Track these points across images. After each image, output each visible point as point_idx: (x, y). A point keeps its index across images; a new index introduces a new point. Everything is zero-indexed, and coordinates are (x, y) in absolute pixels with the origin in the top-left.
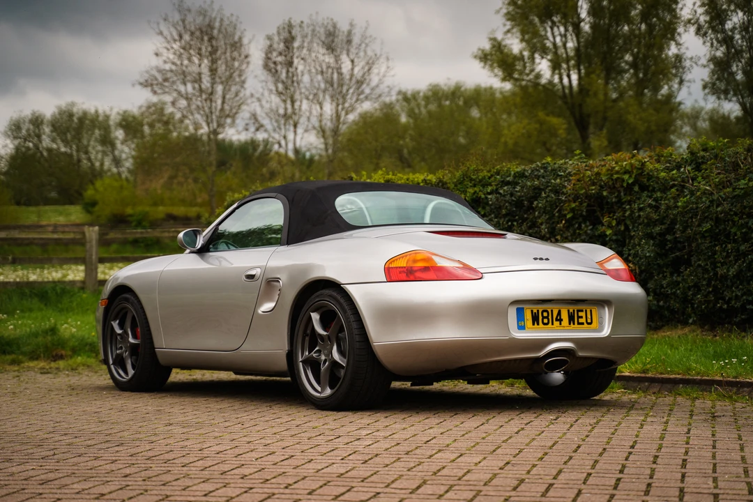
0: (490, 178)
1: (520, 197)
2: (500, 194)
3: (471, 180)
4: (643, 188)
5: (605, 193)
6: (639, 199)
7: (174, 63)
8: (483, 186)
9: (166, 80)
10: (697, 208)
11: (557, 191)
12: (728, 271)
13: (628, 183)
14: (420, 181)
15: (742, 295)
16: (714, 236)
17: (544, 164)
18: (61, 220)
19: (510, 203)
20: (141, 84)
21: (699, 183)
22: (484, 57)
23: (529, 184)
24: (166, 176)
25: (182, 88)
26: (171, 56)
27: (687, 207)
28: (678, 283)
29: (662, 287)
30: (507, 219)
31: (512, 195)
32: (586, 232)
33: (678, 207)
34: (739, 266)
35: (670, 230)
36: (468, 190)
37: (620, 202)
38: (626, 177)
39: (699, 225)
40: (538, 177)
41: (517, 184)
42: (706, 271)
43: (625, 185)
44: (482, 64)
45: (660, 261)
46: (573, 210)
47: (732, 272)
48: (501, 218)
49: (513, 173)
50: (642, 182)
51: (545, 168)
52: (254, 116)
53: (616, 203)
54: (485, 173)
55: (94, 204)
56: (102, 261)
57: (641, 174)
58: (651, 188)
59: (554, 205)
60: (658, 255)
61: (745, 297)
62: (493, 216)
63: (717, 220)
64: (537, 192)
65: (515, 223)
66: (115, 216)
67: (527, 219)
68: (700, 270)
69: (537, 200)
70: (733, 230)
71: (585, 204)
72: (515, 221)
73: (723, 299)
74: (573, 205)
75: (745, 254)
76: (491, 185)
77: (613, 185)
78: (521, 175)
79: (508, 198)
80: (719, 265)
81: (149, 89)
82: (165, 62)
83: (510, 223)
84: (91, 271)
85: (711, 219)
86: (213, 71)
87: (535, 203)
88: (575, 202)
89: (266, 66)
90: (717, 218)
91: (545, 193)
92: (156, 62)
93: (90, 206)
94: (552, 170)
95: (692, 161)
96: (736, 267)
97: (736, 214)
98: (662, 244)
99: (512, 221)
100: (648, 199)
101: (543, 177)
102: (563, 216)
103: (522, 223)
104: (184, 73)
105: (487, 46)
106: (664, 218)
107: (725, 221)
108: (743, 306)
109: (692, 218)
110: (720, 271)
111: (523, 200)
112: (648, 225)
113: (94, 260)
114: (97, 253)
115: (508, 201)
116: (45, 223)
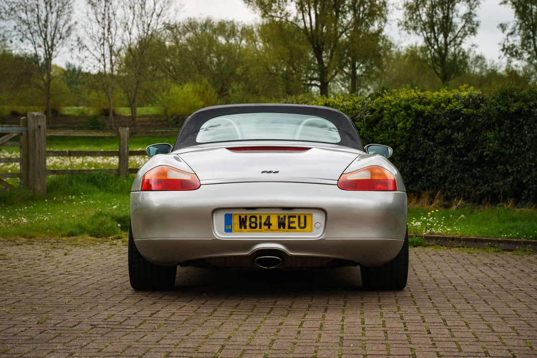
24: (14, 83)
84: (123, 161)
113: (126, 154)
114: (128, 148)
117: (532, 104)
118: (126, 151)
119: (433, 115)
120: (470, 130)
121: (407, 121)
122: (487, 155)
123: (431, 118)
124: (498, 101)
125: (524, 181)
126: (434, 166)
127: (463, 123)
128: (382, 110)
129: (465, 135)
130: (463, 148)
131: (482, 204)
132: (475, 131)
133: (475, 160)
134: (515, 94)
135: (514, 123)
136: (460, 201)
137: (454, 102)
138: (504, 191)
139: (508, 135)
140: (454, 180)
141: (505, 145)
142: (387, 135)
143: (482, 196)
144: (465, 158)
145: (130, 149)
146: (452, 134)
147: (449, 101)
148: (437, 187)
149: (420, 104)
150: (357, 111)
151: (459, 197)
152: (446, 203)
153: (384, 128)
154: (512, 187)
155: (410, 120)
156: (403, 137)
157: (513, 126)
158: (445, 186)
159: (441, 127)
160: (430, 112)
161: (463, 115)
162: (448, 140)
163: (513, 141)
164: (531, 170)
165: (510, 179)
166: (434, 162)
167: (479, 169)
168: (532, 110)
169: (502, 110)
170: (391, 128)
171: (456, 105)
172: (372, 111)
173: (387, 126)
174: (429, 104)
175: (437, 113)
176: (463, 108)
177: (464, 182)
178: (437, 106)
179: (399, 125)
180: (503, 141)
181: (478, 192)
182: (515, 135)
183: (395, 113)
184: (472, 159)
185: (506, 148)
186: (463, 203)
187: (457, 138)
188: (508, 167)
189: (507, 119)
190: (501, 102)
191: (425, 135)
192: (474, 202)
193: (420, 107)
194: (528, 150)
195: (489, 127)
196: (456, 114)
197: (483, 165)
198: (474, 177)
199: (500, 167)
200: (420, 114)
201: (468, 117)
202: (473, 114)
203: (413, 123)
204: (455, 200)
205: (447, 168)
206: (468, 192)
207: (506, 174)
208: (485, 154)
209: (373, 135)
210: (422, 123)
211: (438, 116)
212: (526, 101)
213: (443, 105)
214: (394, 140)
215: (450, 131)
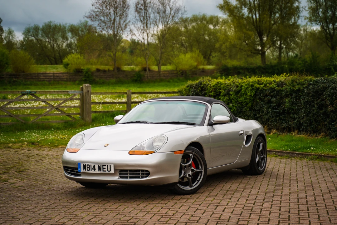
1: (317, 90)
3: (296, 82)
7: (99, 9)
9: (97, 15)
14: (272, 81)
18: (54, 71)
20: (90, 17)
22: (221, 7)
24: (97, 54)
25: (102, 18)
26: (98, 6)
30: (312, 98)
31: (313, 89)
40: (324, 83)
41: (315, 85)
44: (221, 10)
48: (309, 97)
55: (68, 65)
62: (306, 96)
64: (324, 89)
65: (315, 99)
66: (76, 69)
67: (320, 98)
69: (325, 92)
76: (305, 85)
78: (317, 82)
81: (90, 19)
82: (96, 8)
83: (313, 99)
91: (329, 89)
92: (93, 8)
93: (66, 65)
94: (330, 81)
99: (314, 98)
101: (327, 83)
103: (318, 99)
104: (103, 12)
113: (130, 103)
115: (312, 91)
116: (48, 72)
117: (304, 86)
118: (130, 102)
119: (264, 90)
120: (279, 97)
121: (252, 92)
122: (286, 110)
123: (262, 91)
124: (290, 84)
125: (301, 122)
126: (264, 113)
127: (276, 94)
128: (242, 86)
129: (277, 99)
130: (276, 105)
131: (283, 132)
132: (281, 98)
133: (281, 111)
134: (298, 82)
135: (297, 95)
136: (275, 130)
137: (273, 83)
138: (293, 127)
139: (295, 100)
140: (272, 121)
141: (293, 105)
142: (243, 98)
143: (284, 128)
144: (277, 111)
145: (132, 101)
146: (271, 98)
147: (271, 83)
148: (265, 124)
149: (258, 84)
150: (231, 86)
151: (274, 128)
152: (269, 131)
153: (242, 95)
154: (296, 125)
155: (254, 92)
156: (250, 99)
157: (297, 96)
158: (269, 123)
159: (267, 96)
160: (262, 88)
161: (276, 90)
162: (270, 102)
163: (297, 104)
164: (304, 117)
165: (296, 121)
166: (264, 112)
167: (283, 116)
168: (304, 89)
169: (291, 88)
170: (245, 95)
171: (274, 85)
172: (237, 86)
173: (243, 94)
174: (262, 84)
175: (266, 89)
176: (277, 87)
177: (276, 121)
178: (265, 85)
179: (248, 94)
180: (293, 103)
181: (282, 127)
182: (298, 101)
183: (247, 88)
184: (280, 111)
185: (294, 107)
186: (276, 131)
187: (273, 101)
188: (295, 115)
189: (294, 93)
190: (291, 85)
191: (260, 99)
192: (281, 131)
193: (257, 86)
194: (303, 108)
195: (287, 96)
196: (272, 89)
197: (285, 114)
198: (280, 119)
199: (292, 115)
200: (258, 89)
201: (278, 91)
202: (281, 90)
203: (255, 93)
204: (273, 130)
205: (269, 115)
206: (278, 126)
207: (294, 119)
208: (285, 109)
209: (237, 98)
210: (259, 93)
211: (266, 90)
212: (303, 85)
213: (268, 85)
214: (246, 101)
215: (270, 97)
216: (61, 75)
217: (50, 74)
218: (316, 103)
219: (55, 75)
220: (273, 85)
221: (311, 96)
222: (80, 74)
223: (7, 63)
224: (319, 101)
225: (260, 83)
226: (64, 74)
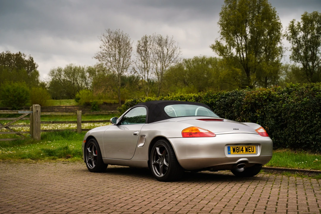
0: (217, 96)
1: (227, 102)
2: (221, 101)
3: (210, 96)
4: (270, 100)
5: (257, 102)
6: (269, 104)
7: (106, 50)
8: (215, 99)
9: (104, 56)
10: (289, 108)
11: (240, 101)
12: (300, 130)
13: (265, 99)
14: (192, 96)
15: (305, 138)
16: (295, 117)
17: (236, 91)
18: (68, 104)
19: (224, 105)
20: (95, 58)
21: (290, 99)
22: (213, 47)
23: (230, 98)
24: (103, 89)
25: (109, 59)
26: (105, 48)
27: (286, 107)
28: (283, 134)
29: (277, 135)
31: (224, 102)
32: (250, 115)
33: (282, 107)
34: (304, 128)
35: (280, 115)
36: (209, 100)
37: (262, 105)
38: (264, 96)
39: (290, 114)
40: (234, 96)
41: (226, 98)
42: (293, 130)
43: (264, 99)
44: (213, 50)
45: (276, 126)
46: (246, 108)
47: (302, 130)
48: (221, 110)
49: (225, 94)
50: (270, 98)
51: (236, 93)
52: (134, 68)
53: (261, 105)
54: (215, 94)
55: (79, 99)
56: (83, 122)
57: (269, 96)
58: (273, 100)
59: (239, 105)
60: (276, 124)
61: (306, 139)
63: (296, 112)
64: (233, 101)
65: (226, 112)
66: (86, 103)
67: (230, 110)
68: (290, 129)
70: (302, 116)
71: (250, 106)
72: (226, 111)
73: (298, 139)
74: (246, 106)
75: (306, 124)
76: (217, 98)
77: (260, 99)
78: (228, 95)
79: (223, 103)
80: (297, 127)
81: (98, 59)
82: (103, 50)
84: (79, 125)
85: (294, 112)
86: (120, 53)
87: (233, 105)
88: (246, 105)
89: (138, 51)
90: (296, 111)
91: (236, 101)
92: (100, 50)
93: (78, 100)
94: (239, 93)
95: (287, 91)
96: (303, 128)
97: (303, 110)
98: (277, 120)
99: (225, 111)
100: (272, 104)
101: (235, 96)
102: (242, 110)
104: (110, 53)
105: (215, 44)
106: (278, 111)
107: (299, 112)
108: (305, 142)
109: (287, 111)
110: (297, 130)
111: (228, 104)
112: (272, 113)
114: (81, 120)
115: (223, 104)
116: (62, 106)
117: (217, 100)
134: (212, 96)
168: (217, 102)
176: (195, 101)
216: (72, 108)
217: (63, 107)
218: (227, 116)
219: (67, 108)
220: (192, 99)
221: (222, 109)
222: (89, 107)
223: (26, 98)
224: (229, 113)
225: (182, 99)
226: (76, 107)
